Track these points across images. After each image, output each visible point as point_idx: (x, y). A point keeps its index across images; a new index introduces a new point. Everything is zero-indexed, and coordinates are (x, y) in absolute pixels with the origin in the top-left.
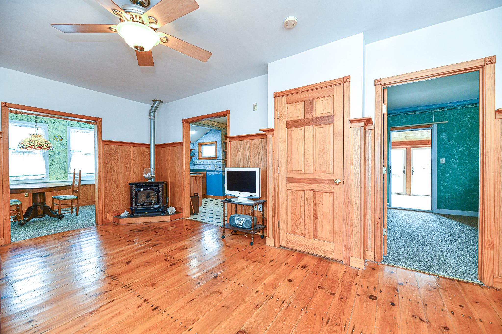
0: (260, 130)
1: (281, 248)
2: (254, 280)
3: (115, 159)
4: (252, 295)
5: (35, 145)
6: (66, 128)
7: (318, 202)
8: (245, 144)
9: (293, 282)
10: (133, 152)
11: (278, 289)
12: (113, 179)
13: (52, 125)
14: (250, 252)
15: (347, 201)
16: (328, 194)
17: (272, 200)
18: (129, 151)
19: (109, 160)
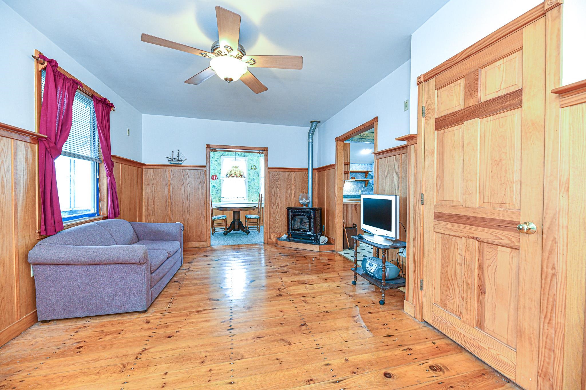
0: (397, 140)
1: (423, 324)
2: (339, 350)
3: (278, 184)
4: (318, 364)
5: (233, 174)
6: (259, 159)
7: (487, 263)
8: (393, 162)
9: (390, 380)
10: (294, 177)
11: (356, 377)
12: (277, 203)
13: (250, 157)
14: (370, 313)
15: (550, 272)
16: (508, 250)
17: (413, 245)
18: (291, 176)
19: (273, 186)
